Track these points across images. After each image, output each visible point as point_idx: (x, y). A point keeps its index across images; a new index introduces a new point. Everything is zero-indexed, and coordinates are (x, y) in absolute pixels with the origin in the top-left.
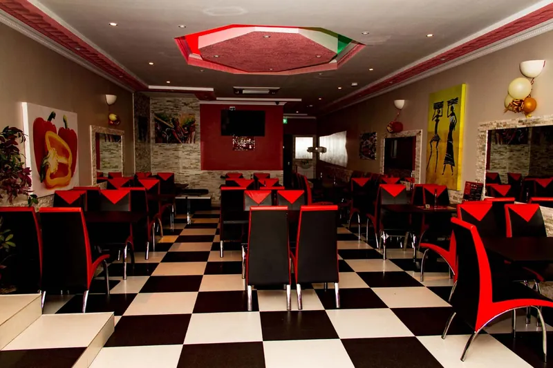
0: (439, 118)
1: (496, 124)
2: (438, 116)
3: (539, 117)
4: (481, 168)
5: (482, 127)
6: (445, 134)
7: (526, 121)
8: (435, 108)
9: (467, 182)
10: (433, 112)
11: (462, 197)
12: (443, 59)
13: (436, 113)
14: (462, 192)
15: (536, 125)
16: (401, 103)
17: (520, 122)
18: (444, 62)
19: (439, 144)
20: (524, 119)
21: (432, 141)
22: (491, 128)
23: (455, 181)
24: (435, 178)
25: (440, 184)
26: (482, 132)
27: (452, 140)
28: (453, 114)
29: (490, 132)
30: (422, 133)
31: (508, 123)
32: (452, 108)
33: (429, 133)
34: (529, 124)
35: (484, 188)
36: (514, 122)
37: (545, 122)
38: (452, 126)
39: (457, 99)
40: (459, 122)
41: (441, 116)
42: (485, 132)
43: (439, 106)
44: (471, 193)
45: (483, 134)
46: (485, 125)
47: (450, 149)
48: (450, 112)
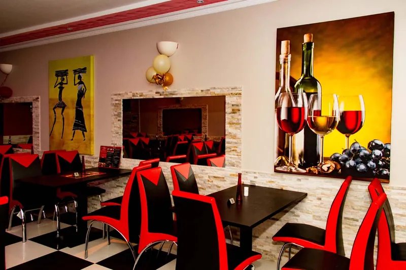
0: (64, 86)
1: (131, 94)
2: (61, 84)
3: (176, 90)
4: (117, 133)
5: (115, 96)
6: (73, 102)
7: (163, 92)
8: (57, 75)
9: (101, 146)
10: (54, 79)
11: (98, 160)
12: (70, 29)
13: (60, 81)
14: (98, 156)
15: (174, 96)
16: (8, 68)
17: (157, 93)
18: (72, 31)
19: (65, 110)
20: (161, 90)
21: (55, 108)
22: (126, 97)
23: (88, 146)
24: (62, 143)
25: (70, 150)
26: (116, 100)
27: (81, 107)
28: (81, 83)
29: (124, 101)
30: (39, 100)
31: (144, 94)
32: (80, 77)
33: (51, 100)
34: (167, 95)
35: (122, 151)
36: (151, 93)
37: (182, 94)
38: (81, 94)
39: (85, 69)
40: (90, 90)
41: (67, 84)
42: (119, 100)
43: (62, 74)
44: (107, 156)
45: (117, 102)
46: (120, 94)
47: (80, 116)
48: (77, 81)
